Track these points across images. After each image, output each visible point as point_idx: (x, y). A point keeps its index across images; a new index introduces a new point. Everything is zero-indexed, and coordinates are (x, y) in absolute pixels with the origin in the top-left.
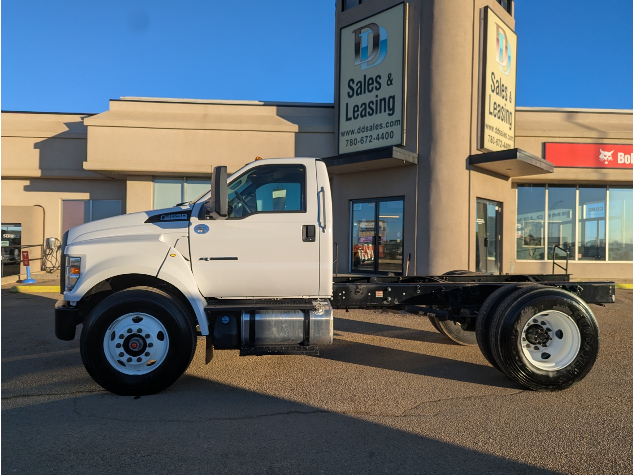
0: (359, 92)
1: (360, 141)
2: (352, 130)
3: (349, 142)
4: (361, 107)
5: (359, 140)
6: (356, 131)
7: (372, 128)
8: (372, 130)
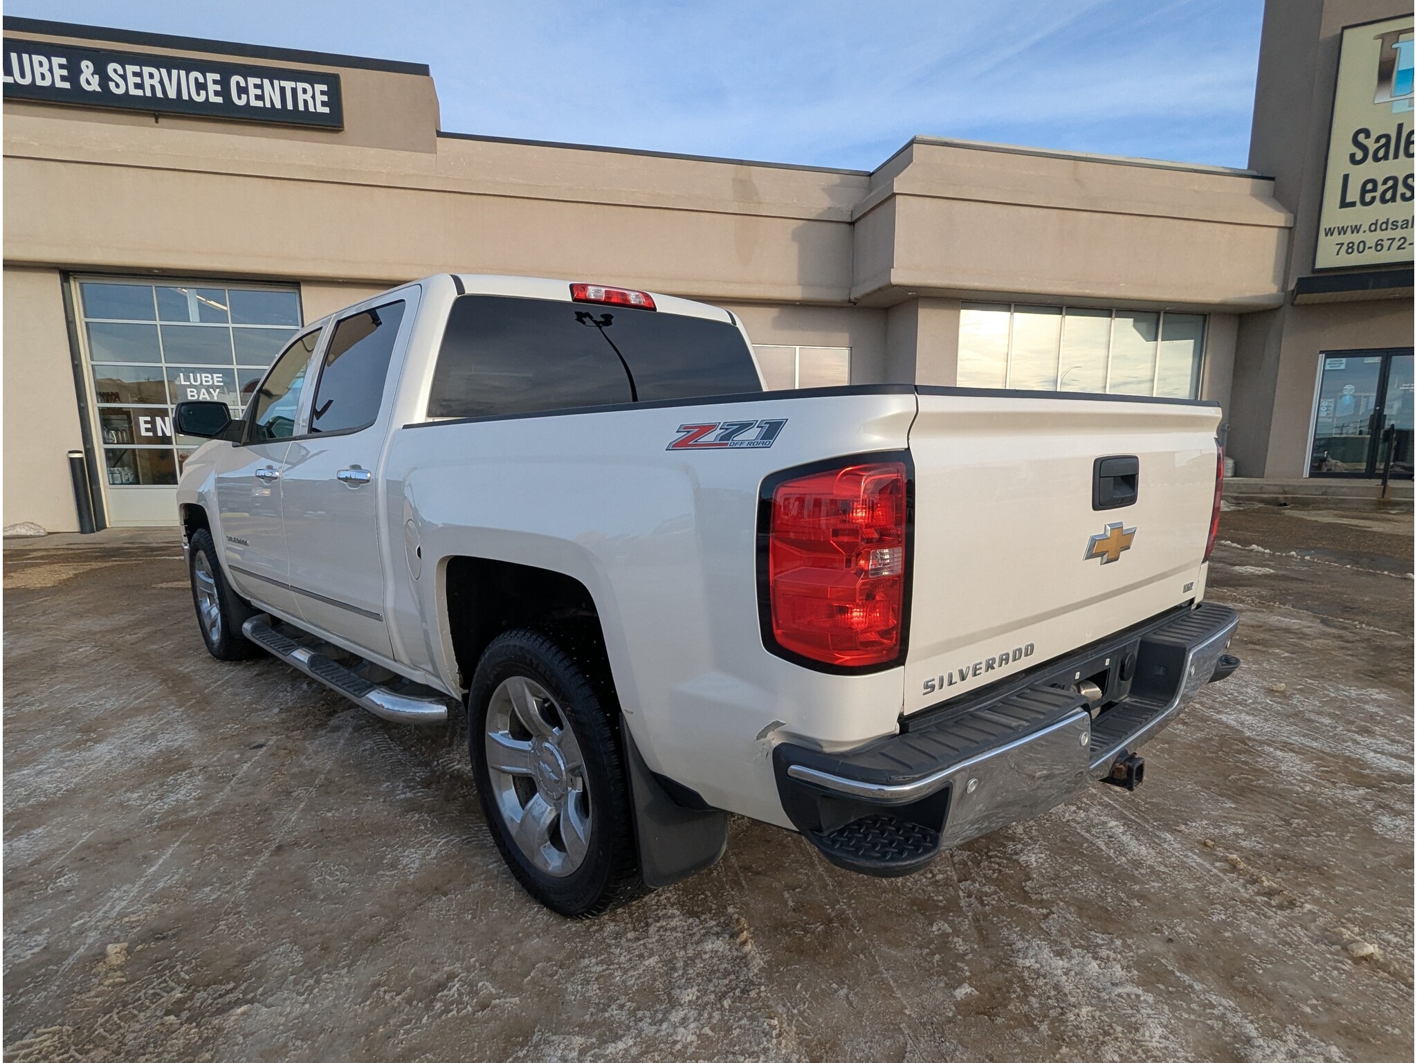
0: (1381, 153)
1: (1374, 245)
2: (1356, 226)
3: (1345, 247)
4: (1385, 182)
5: (1371, 242)
6: (1365, 227)
7: (1407, 223)
8: (1407, 227)
